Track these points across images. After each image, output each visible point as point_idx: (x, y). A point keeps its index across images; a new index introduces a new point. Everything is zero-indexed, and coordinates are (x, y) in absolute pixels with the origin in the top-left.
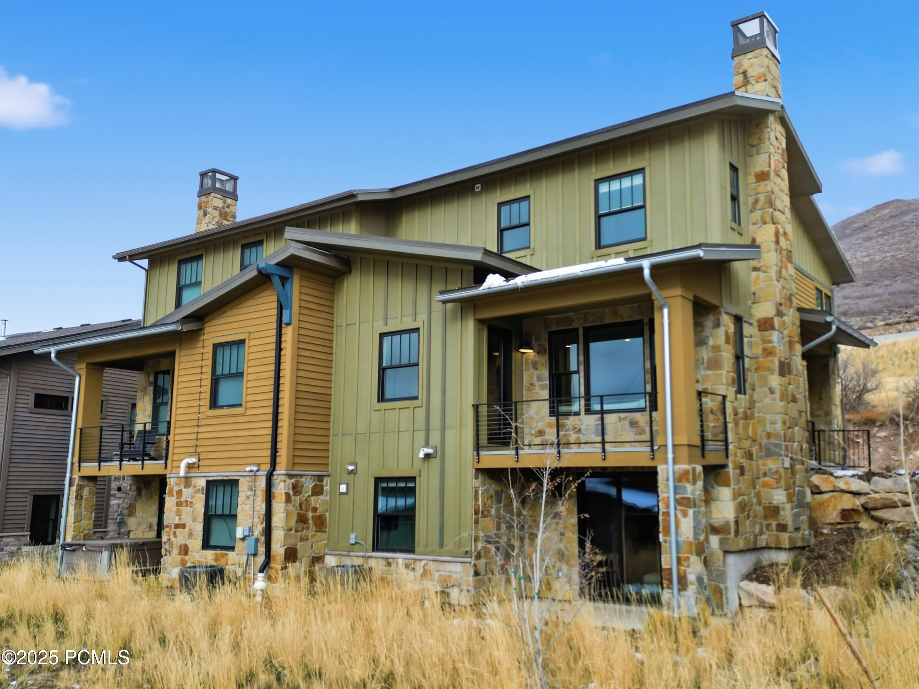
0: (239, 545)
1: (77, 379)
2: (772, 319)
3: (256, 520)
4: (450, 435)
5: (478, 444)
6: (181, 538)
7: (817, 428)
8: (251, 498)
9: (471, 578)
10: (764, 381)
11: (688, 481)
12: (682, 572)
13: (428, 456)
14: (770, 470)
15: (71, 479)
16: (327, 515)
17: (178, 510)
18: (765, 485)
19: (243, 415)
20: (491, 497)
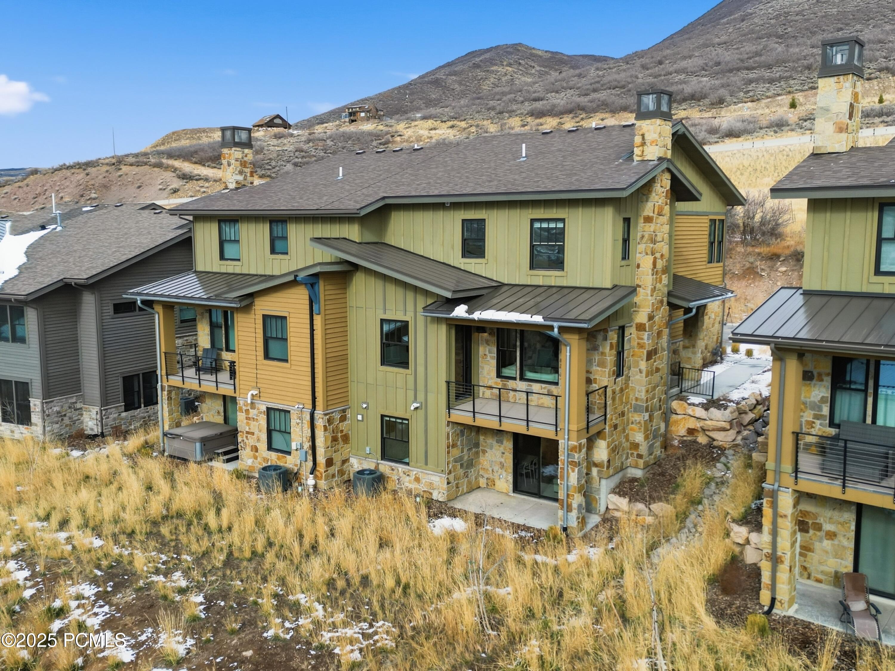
0: (294, 453)
1: (157, 316)
2: (645, 324)
3: (304, 439)
4: (431, 397)
5: (449, 406)
6: (251, 441)
7: (682, 366)
8: (300, 425)
9: (445, 486)
10: (637, 365)
11: (576, 452)
12: (569, 502)
13: (416, 408)
14: (636, 420)
15: (162, 386)
16: (350, 432)
17: (248, 423)
18: (632, 429)
19: (290, 368)
20: (458, 434)
